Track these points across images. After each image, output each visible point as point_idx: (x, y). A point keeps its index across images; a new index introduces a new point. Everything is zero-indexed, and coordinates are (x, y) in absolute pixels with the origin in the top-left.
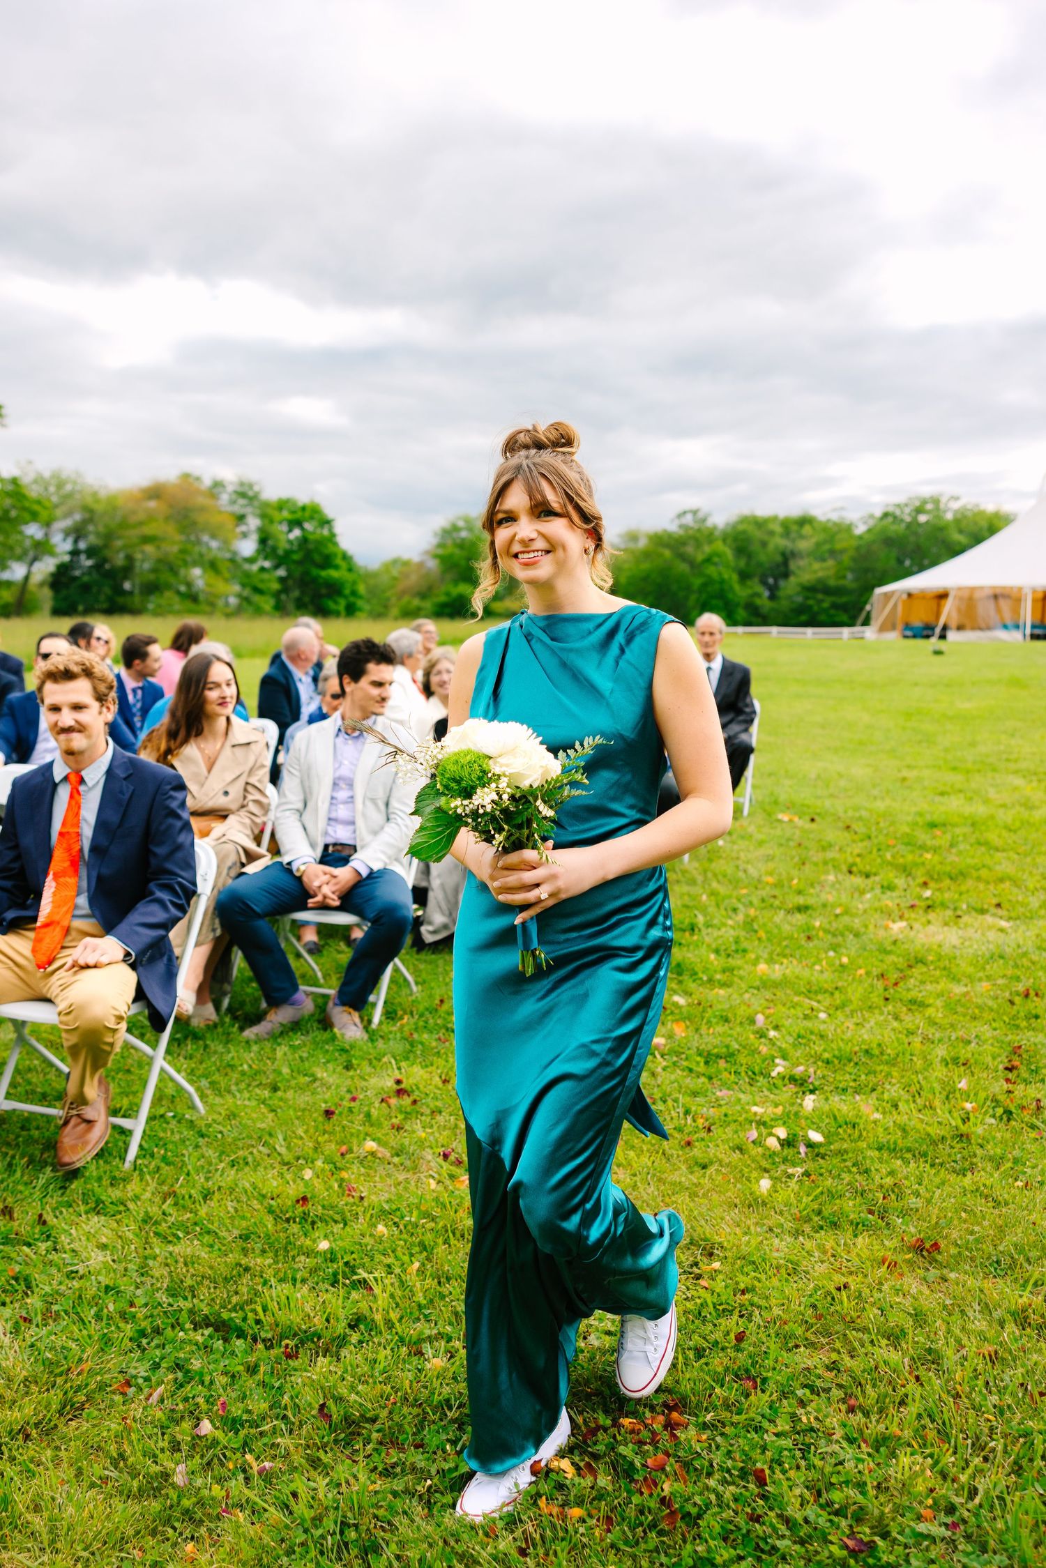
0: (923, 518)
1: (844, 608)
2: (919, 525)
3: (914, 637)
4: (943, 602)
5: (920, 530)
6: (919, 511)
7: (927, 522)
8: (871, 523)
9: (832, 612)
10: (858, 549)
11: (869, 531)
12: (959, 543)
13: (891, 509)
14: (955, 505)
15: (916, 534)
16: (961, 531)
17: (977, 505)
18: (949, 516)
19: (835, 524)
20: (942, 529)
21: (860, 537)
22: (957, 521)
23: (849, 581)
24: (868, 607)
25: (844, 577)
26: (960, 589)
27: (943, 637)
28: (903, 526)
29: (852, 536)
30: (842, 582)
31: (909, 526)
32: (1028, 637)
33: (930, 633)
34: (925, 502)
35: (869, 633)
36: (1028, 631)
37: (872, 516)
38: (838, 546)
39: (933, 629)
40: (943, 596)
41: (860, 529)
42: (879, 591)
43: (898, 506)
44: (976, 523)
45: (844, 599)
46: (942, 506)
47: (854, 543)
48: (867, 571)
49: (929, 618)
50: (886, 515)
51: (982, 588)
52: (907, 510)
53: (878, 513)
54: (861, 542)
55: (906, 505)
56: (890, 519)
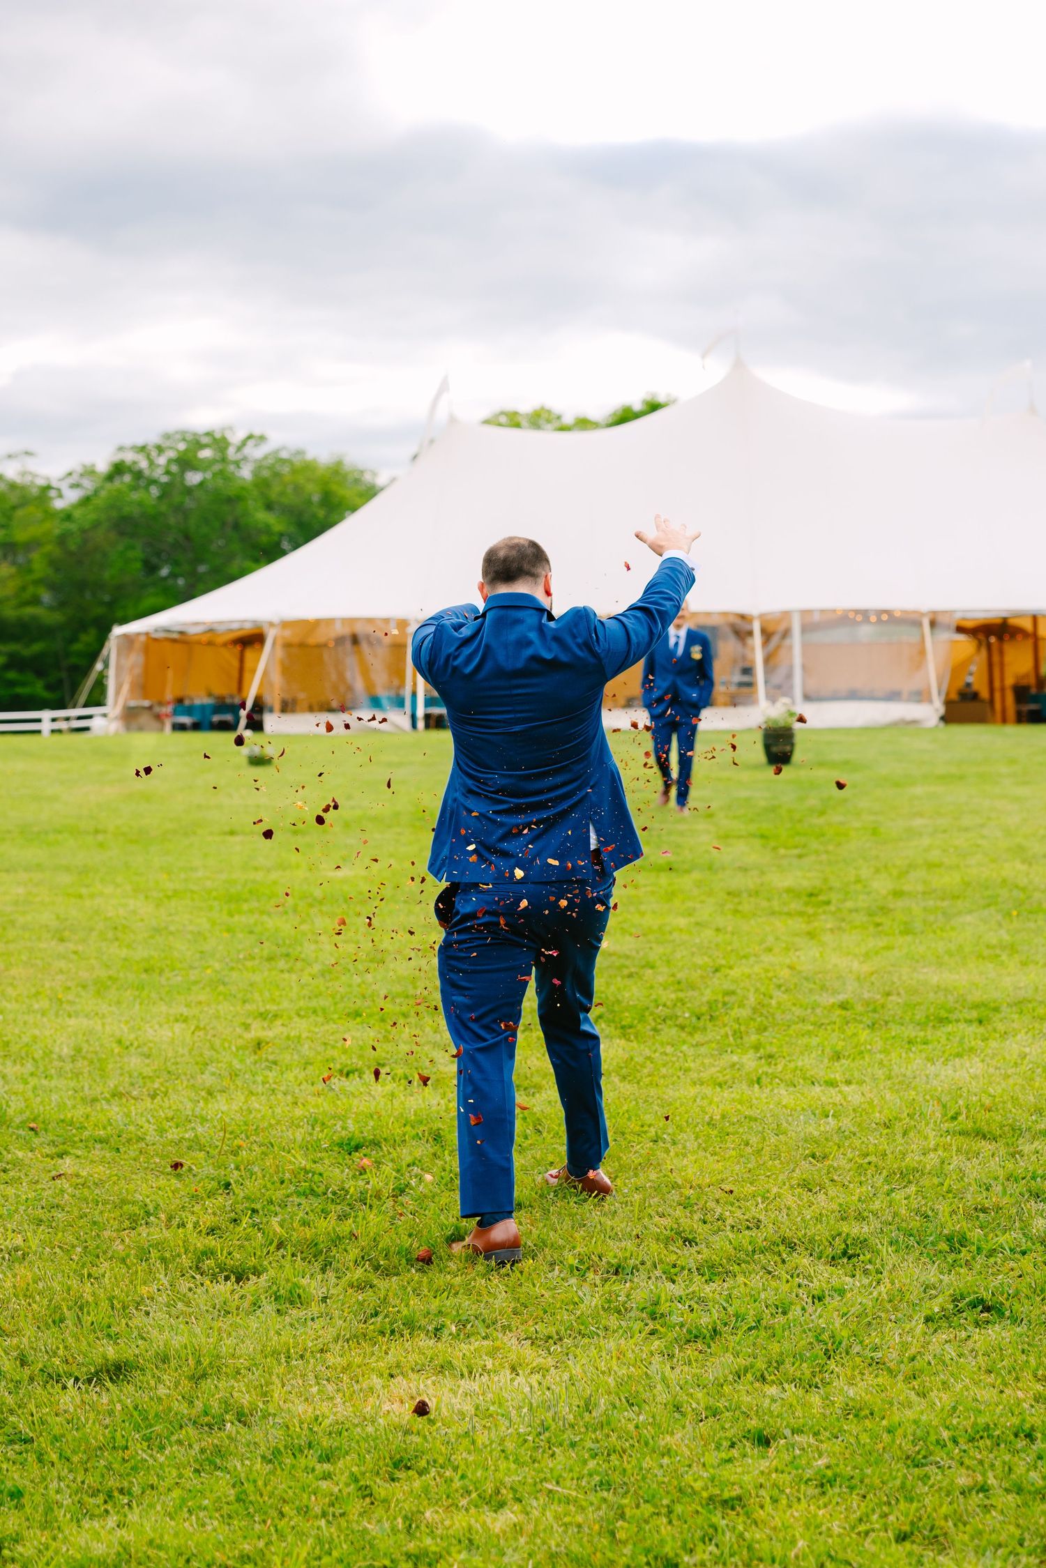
0: (193, 478)
1: (36, 666)
2: (189, 491)
3: (196, 727)
4: (249, 654)
5: (188, 503)
6: (186, 462)
7: (201, 484)
8: (89, 485)
9: (12, 675)
10: (62, 540)
11: (85, 501)
12: (267, 530)
13: (129, 457)
14: (256, 453)
15: (178, 509)
16: (269, 507)
17: (300, 452)
18: (246, 473)
19: (13, 486)
20: (232, 501)
21: (68, 516)
22: (262, 484)
23: (45, 612)
24: (99, 666)
25: (36, 601)
26: (285, 624)
27: (256, 725)
28: (155, 491)
29: (50, 514)
30: (30, 611)
31: (166, 491)
32: (421, 724)
33: (228, 717)
34: (197, 443)
35: (105, 722)
36: (420, 712)
37: (89, 472)
38: (21, 536)
39: (235, 709)
40: (251, 640)
41: (67, 499)
42: (118, 631)
43: (142, 449)
44: (297, 489)
45: (37, 647)
46: (231, 452)
47: (57, 529)
48: (81, 586)
49: (223, 689)
50: (118, 469)
51: (330, 622)
52: (162, 461)
53: (103, 467)
54: (72, 527)
55: (160, 449)
56: (127, 478)
